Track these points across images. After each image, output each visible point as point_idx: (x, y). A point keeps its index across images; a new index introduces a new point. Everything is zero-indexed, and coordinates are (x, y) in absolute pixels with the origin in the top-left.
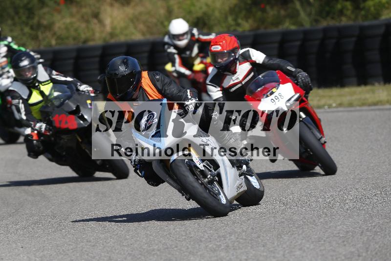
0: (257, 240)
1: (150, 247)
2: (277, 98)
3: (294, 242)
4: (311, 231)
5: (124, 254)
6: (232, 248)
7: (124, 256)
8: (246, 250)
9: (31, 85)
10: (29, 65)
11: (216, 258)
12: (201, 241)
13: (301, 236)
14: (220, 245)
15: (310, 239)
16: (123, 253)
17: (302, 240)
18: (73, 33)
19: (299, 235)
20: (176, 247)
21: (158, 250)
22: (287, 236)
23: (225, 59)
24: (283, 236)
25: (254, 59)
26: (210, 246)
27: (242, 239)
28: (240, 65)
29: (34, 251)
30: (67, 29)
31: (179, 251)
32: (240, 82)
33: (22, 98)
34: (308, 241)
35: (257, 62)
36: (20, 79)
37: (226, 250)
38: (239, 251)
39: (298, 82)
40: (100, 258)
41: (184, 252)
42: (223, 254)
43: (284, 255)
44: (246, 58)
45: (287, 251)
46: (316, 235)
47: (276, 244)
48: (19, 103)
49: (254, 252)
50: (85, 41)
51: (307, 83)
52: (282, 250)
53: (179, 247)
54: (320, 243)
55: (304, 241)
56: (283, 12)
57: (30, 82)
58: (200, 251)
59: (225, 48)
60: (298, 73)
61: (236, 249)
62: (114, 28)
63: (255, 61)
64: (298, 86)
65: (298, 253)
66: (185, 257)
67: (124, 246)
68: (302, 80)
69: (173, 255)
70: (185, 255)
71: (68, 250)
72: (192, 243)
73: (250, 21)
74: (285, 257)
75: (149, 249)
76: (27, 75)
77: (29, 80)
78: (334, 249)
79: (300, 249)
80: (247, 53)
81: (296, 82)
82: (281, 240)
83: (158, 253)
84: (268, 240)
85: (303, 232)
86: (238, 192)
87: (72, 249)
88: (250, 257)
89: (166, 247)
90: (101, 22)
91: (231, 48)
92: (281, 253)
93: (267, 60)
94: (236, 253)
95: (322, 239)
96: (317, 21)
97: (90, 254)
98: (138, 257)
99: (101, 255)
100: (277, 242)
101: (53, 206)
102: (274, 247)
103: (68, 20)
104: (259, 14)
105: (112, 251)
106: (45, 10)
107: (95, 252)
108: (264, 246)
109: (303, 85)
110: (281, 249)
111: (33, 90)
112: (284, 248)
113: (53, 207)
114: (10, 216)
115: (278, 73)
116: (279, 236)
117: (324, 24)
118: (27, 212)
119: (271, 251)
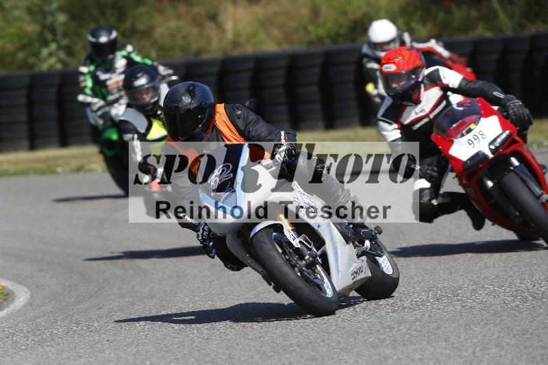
0: (436, 331)
1: (286, 341)
2: (476, 138)
3: (488, 335)
4: (512, 320)
5: (250, 351)
6: (401, 344)
7: (250, 353)
8: (421, 346)
9: (151, 113)
10: (147, 84)
11: (378, 357)
12: (358, 333)
13: (498, 327)
14: (385, 338)
15: (512, 331)
16: (248, 349)
17: (500, 332)
18: (180, 42)
19: (495, 325)
20: (323, 341)
21: (298, 346)
22: (478, 326)
23: (402, 83)
24: (473, 327)
25: (445, 81)
26: (371, 340)
27: (416, 330)
28: (425, 90)
29: (125, 346)
30: (173, 36)
31: (326, 346)
32: (427, 116)
33: (138, 132)
34: (509, 334)
35: (451, 86)
36: (135, 105)
37: (392, 345)
38: (411, 348)
39: (508, 114)
40: (216, 356)
41: (334, 349)
42: (388, 352)
43: (474, 353)
44: (434, 80)
45: (478, 349)
46: (519, 326)
47: (462, 338)
48: (133, 139)
49: (431, 349)
50: (198, 53)
51: (522, 116)
52: (471, 346)
53: (327, 342)
54: (525, 336)
55: (502, 334)
56: (474, 13)
57: (148, 108)
58: (356, 347)
59: (401, 67)
60: (509, 100)
61: (407, 345)
62: (237, 35)
63: (448, 85)
64: (508, 121)
65: (494, 350)
66: (336, 356)
67: (249, 339)
68: (514, 112)
69: (318, 352)
70: (336, 353)
71: (172, 345)
72: (345, 336)
73: (429, 25)
74: (475, 357)
75: (285, 343)
76: (144, 99)
77: (148, 106)
78: (544, 345)
79: (497, 345)
80: (436, 74)
81: (505, 114)
82: (470, 332)
83: (298, 350)
84: (451, 332)
85: (502, 321)
86: (355, 280)
87: (177, 344)
88: (426, 356)
89: (308, 341)
90: (219, 26)
91: (411, 67)
92: (471, 350)
93: (464, 83)
94: (407, 350)
95: (528, 331)
96: (522, 26)
97: (202, 351)
98: (270, 355)
99: (218, 352)
100: (464, 335)
101: (151, 282)
102: (460, 343)
103: (173, 24)
104: (441, 16)
105: (234, 347)
106: (143, 9)
107: (210, 348)
108: (446, 341)
109: (516, 118)
110: (470, 344)
111: (153, 120)
112: (475, 343)
113: (151, 285)
114: (92, 297)
115: (479, 101)
116: (467, 327)
117: (532, 29)
118: (115, 291)
119: (456, 348)
